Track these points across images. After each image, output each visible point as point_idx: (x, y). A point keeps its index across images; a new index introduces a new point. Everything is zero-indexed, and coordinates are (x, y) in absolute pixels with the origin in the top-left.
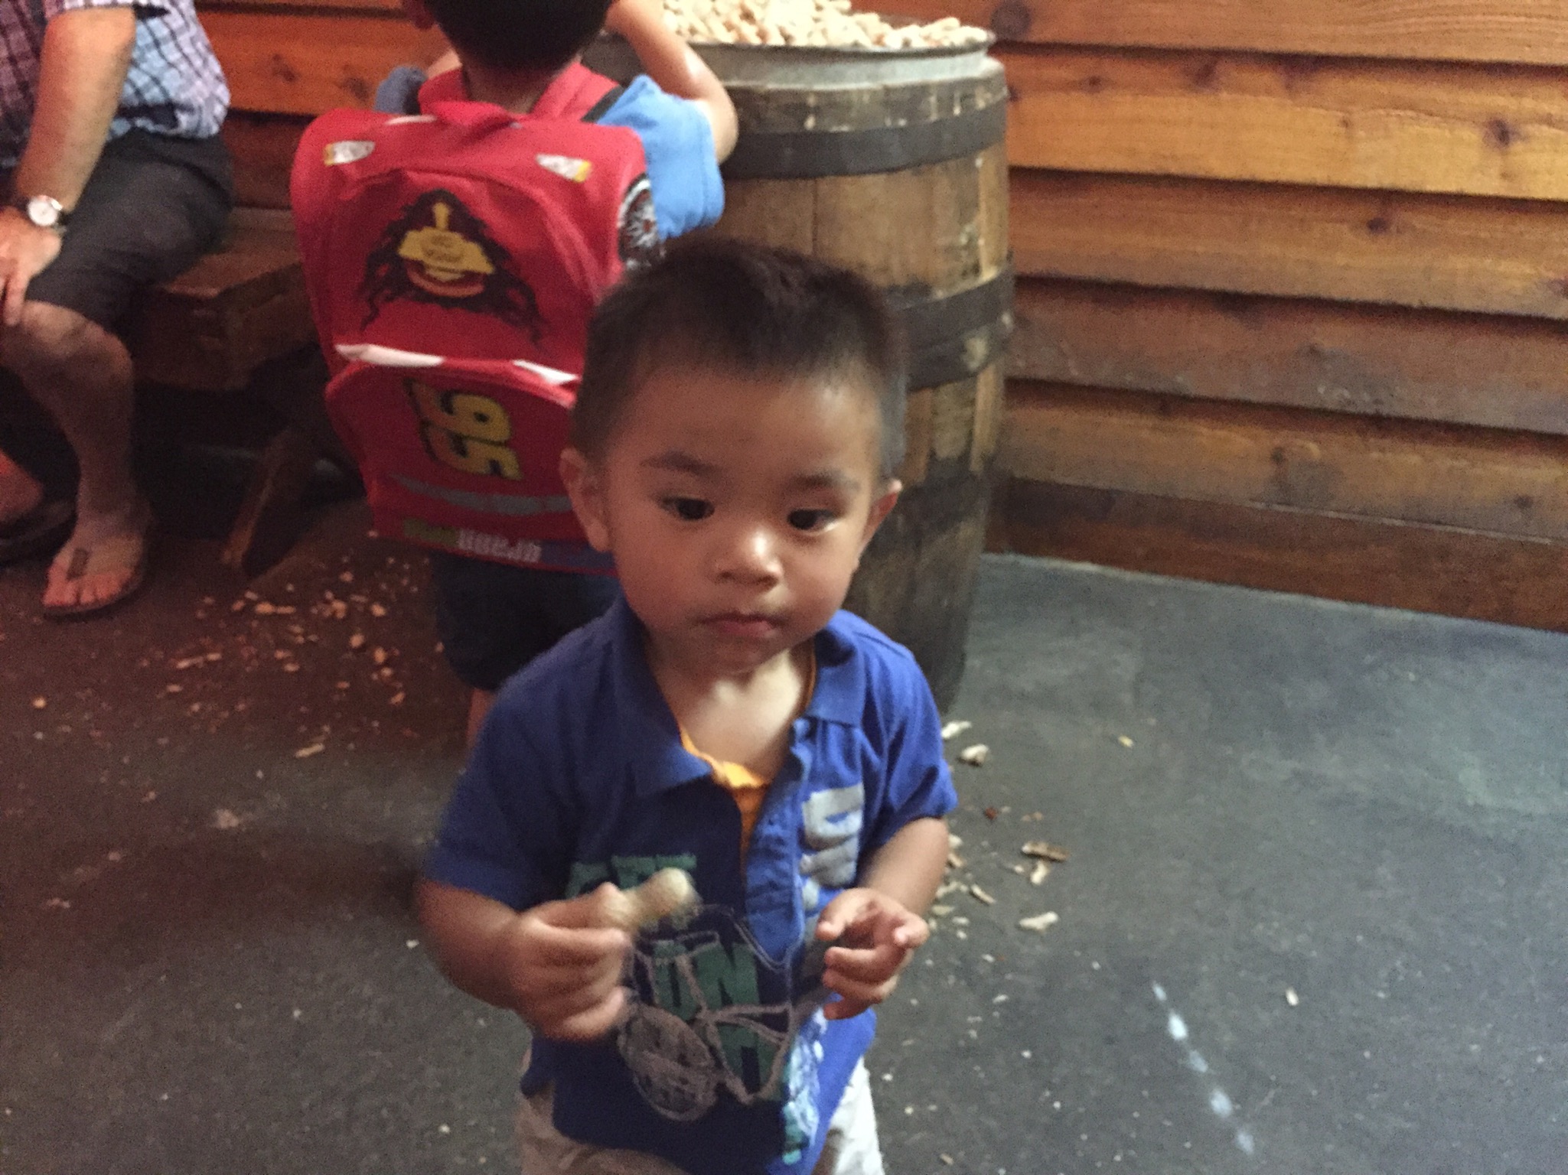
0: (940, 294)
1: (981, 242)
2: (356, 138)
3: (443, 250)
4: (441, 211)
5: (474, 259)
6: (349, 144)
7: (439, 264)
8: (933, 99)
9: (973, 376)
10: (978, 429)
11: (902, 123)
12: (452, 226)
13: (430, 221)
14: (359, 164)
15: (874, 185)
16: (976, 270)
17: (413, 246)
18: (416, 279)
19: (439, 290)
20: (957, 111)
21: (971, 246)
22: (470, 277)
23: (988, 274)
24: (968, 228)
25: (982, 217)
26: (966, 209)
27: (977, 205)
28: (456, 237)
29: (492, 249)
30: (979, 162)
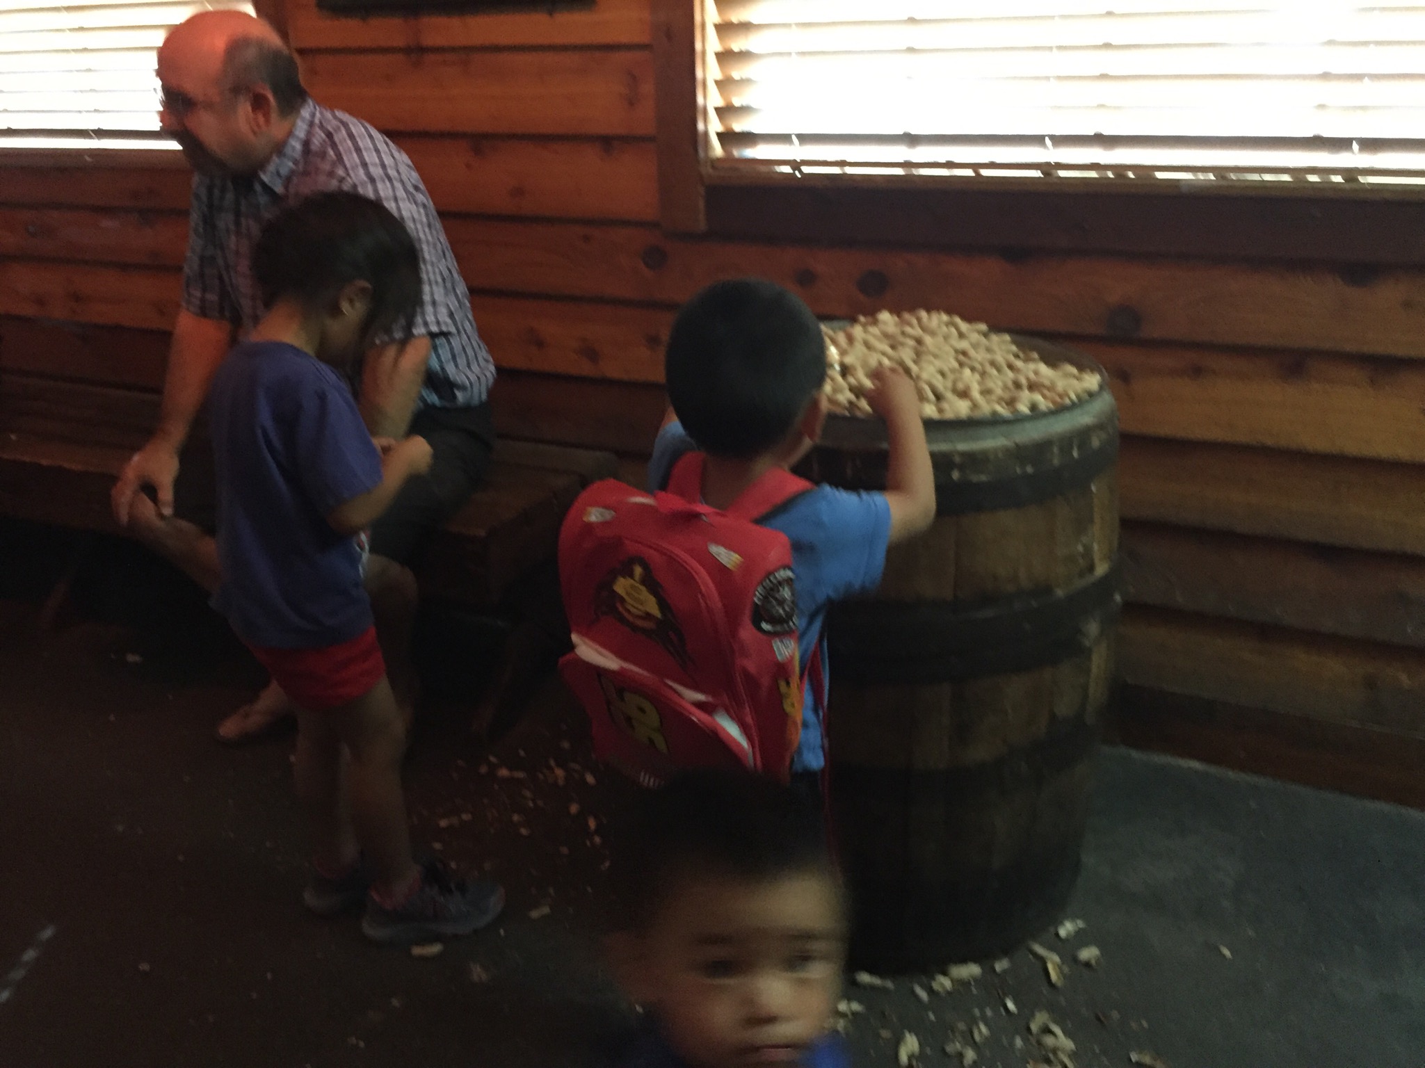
0: (1060, 593)
1: (1096, 547)
2: (607, 507)
3: (636, 595)
4: (638, 571)
5: (652, 607)
6: (601, 510)
7: (632, 602)
8: (1055, 450)
9: (1090, 651)
10: (1091, 691)
11: (1029, 469)
12: (643, 582)
13: (631, 576)
14: (605, 524)
15: (1007, 518)
16: (1091, 568)
17: (621, 586)
18: (619, 605)
19: (631, 619)
20: (1075, 454)
21: (1088, 553)
22: (648, 616)
23: (1101, 569)
24: (1084, 539)
25: (1096, 529)
26: (1082, 524)
27: (1091, 521)
28: (643, 588)
29: (663, 604)
30: (1093, 488)
